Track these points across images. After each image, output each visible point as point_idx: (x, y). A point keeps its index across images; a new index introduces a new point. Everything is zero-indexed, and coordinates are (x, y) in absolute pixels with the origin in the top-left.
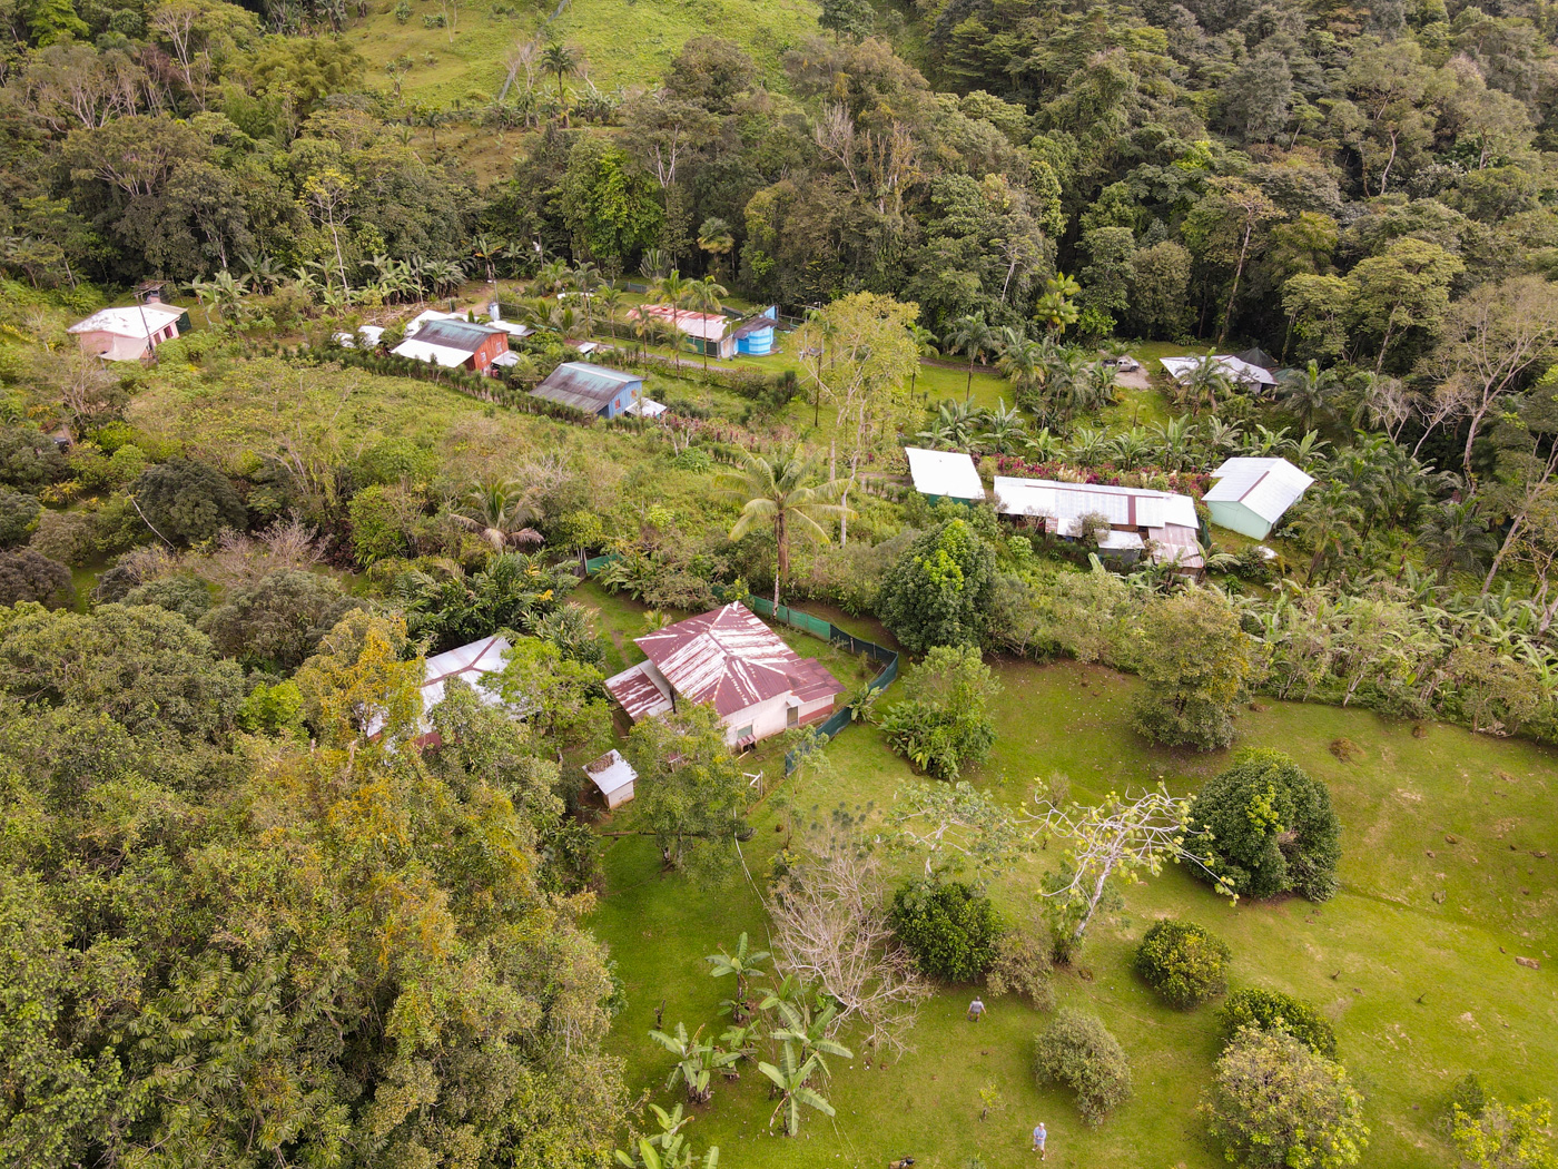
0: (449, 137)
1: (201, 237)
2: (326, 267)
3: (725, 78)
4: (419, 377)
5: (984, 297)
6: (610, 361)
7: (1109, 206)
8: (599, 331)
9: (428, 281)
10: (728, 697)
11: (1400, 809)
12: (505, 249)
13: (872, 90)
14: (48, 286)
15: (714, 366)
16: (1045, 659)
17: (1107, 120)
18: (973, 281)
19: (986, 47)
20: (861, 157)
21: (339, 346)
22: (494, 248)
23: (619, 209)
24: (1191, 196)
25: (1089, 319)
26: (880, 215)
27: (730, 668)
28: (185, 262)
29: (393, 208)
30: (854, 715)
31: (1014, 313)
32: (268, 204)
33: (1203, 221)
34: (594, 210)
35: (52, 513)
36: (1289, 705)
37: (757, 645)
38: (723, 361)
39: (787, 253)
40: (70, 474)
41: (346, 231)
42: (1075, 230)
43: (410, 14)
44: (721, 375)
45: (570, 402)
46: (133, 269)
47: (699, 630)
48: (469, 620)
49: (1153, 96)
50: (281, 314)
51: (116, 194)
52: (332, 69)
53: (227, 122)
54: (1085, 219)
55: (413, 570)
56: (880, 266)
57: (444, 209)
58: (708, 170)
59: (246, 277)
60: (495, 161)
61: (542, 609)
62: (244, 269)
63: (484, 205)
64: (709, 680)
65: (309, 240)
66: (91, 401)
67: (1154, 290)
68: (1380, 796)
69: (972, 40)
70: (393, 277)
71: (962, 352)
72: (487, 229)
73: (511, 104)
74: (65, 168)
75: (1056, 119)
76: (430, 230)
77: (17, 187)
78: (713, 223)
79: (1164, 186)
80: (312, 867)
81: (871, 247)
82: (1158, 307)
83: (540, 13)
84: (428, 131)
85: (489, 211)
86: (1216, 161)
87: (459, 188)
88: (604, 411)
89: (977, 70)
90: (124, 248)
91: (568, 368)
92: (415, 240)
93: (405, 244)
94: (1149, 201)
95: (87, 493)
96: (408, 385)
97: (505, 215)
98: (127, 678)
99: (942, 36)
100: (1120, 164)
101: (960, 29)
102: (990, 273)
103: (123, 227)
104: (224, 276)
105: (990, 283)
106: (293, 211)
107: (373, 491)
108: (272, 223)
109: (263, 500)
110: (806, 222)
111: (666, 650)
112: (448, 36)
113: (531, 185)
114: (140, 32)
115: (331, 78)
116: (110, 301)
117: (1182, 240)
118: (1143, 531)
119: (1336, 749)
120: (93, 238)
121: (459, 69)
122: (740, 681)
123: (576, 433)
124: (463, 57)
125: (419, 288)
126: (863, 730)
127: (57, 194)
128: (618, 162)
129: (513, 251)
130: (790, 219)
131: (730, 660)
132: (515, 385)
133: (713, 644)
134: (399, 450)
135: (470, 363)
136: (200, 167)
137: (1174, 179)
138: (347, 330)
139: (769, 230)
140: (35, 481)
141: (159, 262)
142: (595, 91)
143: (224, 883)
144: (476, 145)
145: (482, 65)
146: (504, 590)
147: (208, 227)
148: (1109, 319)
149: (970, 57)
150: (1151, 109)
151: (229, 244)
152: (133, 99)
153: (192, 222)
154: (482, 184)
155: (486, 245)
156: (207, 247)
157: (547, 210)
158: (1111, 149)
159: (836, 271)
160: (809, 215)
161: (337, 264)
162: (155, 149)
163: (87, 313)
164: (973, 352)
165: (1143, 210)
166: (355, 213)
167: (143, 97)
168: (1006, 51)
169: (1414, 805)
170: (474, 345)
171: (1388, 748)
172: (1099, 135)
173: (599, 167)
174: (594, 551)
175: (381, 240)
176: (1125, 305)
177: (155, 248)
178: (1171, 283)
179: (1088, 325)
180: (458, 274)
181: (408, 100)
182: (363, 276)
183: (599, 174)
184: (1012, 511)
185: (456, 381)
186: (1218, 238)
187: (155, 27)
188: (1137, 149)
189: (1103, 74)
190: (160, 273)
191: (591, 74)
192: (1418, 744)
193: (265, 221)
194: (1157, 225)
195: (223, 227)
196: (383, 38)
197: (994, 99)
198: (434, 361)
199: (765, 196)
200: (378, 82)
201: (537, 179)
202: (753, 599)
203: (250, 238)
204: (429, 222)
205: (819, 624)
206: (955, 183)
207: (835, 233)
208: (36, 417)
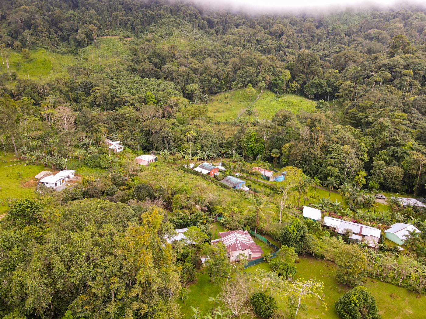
0: (222, 127)
1: (164, 143)
2: (187, 151)
3: (287, 118)
4: (198, 175)
5: (339, 174)
6: (241, 178)
7: (381, 156)
8: (242, 171)
9: (208, 156)
10: (234, 248)
11: (405, 314)
12: (228, 151)
13: (317, 123)
14: (134, 149)
15: (266, 182)
16: (319, 258)
17: (382, 134)
18: (336, 170)
19: (357, 115)
20: (311, 138)
21: (184, 167)
22: (225, 151)
23: (254, 145)
24: (405, 155)
25: (372, 184)
26: (314, 152)
27: (236, 241)
28: (160, 147)
29: (204, 140)
30: (264, 259)
31: (349, 180)
32: (178, 137)
33: (408, 162)
34: (248, 145)
35: (120, 191)
36: (383, 283)
37: (245, 238)
38: (270, 182)
39: (291, 159)
40: (126, 185)
41: (193, 144)
42: (371, 161)
43: (222, 101)
44: (267, 184)
45: (227, 184)
46: (150, 148)
47: (232, 233)
48: (187, 223)
49: (398, 130)
50: (175, 160)
51: (151, 133)
52: (201, 112)
53: (176, 121)
54: (374, 158)
55: (180, 212)
56: (313, 164)
57: (215, 142)
58: (276, 138)
59: (171, 151)
60: (231, 133)
61: (202, 223)
62: (171, 150)
63: (225, 141)
64: (231, 243)
65: (185, 146)
66: (133, 171)
67: (392, 179)
68: (400, 310)
69: (353, 114)
70: (201, 154)
71: (328, 186)
72: (225, 147)
73: (237, 121)
74: (143, 128)
75: (368, 133)
76: (211, 146)
77: (134, 130)
78: (275, 150)
79: (397, 152)
80: (131, 245)
81: (311, 159)
82: (393, 183)
83: (249, 102)
84: (218, 125)
85: (226, 143)
86: (413, 147)
87: (220, 137)
88: (234, 187)
89: (354, 120)
90: (150, 144)
91: (229, 177)
92: (207, 147)
93: (205, 148)
94: (393, 155)
95: (127, 189)
96: (195, 176)
97: (229, 144)
98: (118, 215)
99: (346, 112)
100: (385, 146)
101: (350, 111)
102: (342, 168)
103: (150, 139)
104: (166, 151)
105: (341, 171)
106: (183, 139)
107: (179, 195)
108: (178, 141)
109: (157, 194)
110: (296, 152)
111: (224, 236)
112: (229, 106)
113: (236, 138)
114: (166, 103)
115: (200, 114)
116: (144, 154)
117: (402, 167)
118: (363, 236)
119: (392, 296)
120: (144, 141)
121: (229, 113)
122: (237, 245)
123: (226, 191)
124: (231, 110)
125: (206, 158)
126: (266, 264)
127: (140, 132)
128: (255, 135)
129: (229, 152)
130: (292, 151)
131: (237, 240)
132: (217, 179)
133: (234, 236)
134: (185, 188)
135: (209, 173)
136: (166, 129)
137: (400, 151)
138: (186, 164)
139: (287, 153)
140: (119, 185)
141: (155, 147)
142: (258, 119)
143: (118, 243)
144: (228, 129)
145: (234, 112)
146: (196, 219)
147: (166, 141)
148: (378, 184)
149: (352, 117)
150: (397, 133)
151: (169, 145)
152: (161, 115)
153: (163, 140)
154: (226, 137)
155: (223, 150)
156: (165, 145)
157: (239, 144)
158: (383, 142)
159: (303, 164)
160: (297, 150)
161: (190, 151)
162: (160, 125)
163: (140, 155)
164: (330, 186)
165: (391, 158)
166: (196, 141)
167: (163, 115)
168: (362, 117)
169: (410, 314)
170: (211, 170)
171: (407, 299)
172: (380, 138)
173: (250, 135)
174: (220, 215)
175: (200, 147)
176: (382, 181)
177: (155, 144)
178: (397, 177)
179: (372, 185)
180: (215, 156)
181: (216, 119)
182: (194, 154)
183: (250, 137)
184: (327, 225)
185: (205, 177)
186: (412, 167)
187: (169, 102)
188: (390, 142)
189: (381, 124)
190: (155, 149)
191: (258, 116)
192: (417, 299)
193: (177, 141)
194: (394, 162)
195: (168, 141)
196: (215, 106)
197: (352, 127)
198: (201, 172)
199: (287, 145)
200: (210, 114)
201: (238, 137)
202: (251, 231)
203: (173, 144)
204: (211, 144)
205: (264, 239)
206: (335, 146)
207: (303, 155)
208: (123, 173)
